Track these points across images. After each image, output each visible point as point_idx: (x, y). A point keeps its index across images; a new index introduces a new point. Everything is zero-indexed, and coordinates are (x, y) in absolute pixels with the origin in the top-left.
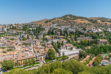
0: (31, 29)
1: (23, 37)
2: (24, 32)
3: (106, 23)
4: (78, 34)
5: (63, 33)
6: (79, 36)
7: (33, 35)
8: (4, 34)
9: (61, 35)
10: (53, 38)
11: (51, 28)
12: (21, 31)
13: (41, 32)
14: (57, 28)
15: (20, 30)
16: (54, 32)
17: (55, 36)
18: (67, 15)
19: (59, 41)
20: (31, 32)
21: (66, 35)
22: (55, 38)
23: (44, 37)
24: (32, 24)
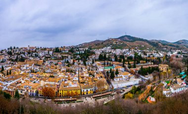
0: (78, 52)
1: (68, 62)
2: (69, 56)
3: (167, 46)
4: (138, 59)
5: (118, 58)
6: (138, 62)
7: (80, 61)
8: (49, 57)
9: (116, 60)
10: (105, 64)
11: (103, 52)
12: (67, 55)
13: (90, 57)
14: (111, 52)
15: (66, 53)
16: (107, 56)
17: (108, 63)
18: (125, 36)
19: (112, 69)
20: (78, 56)
21: (122, 61)
22: (108, 64)
23: (93, 63)
24: (80, 47)
